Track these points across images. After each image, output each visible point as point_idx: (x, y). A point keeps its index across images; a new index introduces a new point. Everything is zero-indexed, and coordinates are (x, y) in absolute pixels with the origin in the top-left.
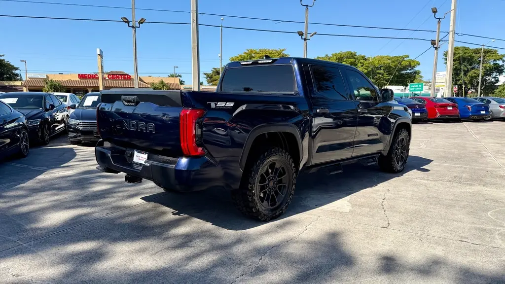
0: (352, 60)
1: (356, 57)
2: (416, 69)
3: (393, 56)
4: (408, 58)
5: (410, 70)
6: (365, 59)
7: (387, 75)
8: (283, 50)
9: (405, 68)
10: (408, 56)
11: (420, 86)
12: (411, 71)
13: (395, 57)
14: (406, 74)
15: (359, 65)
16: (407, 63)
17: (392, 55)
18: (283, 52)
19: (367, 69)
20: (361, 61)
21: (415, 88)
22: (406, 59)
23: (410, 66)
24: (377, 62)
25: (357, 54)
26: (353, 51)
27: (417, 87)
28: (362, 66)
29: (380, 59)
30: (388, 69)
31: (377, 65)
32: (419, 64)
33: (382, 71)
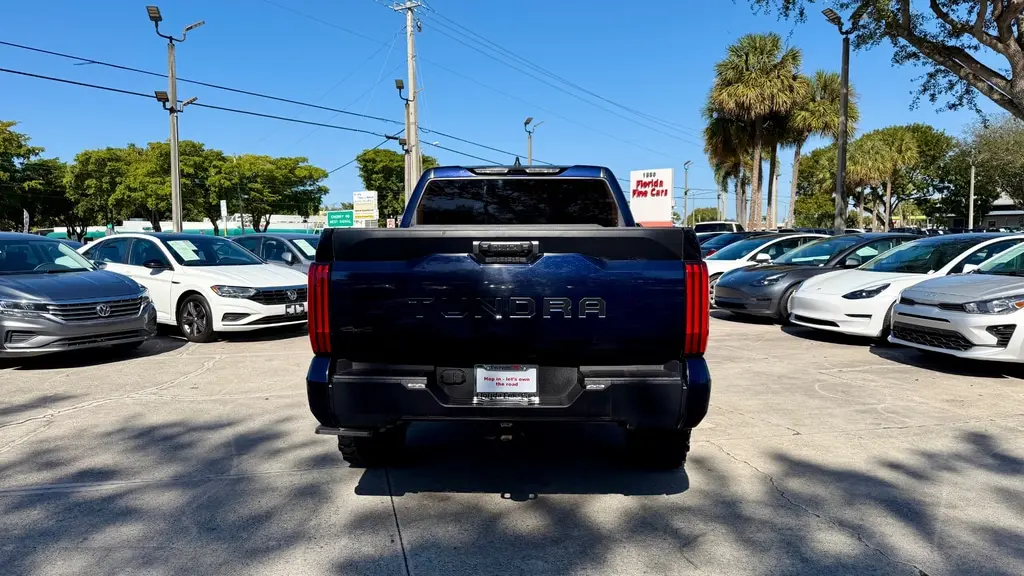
0: (196, 158)
1: (204, 154)
2: (321, 184)
3: (279, 157)
4: (306, 164)
5: (310, 185)
6: (224, 159)
7: (270, 192)
8: (10, 125)
9: (301, 181)
10: (305, 160)
11: (348, 216)
12: (312, 188)
13: (282, 159)
14: (305, 192)
15: (213, 171)
16: (306, 173)
17: (274, 156)
18: (11, 129)
19: (230, 180)
20: (214, 163)
21: (338, 219)
22: (301, 164)
23: (311, 177)
24: (247, 166)
25: (205, 148)
26: (196, 141)
27: (342, 219)
28: (219, 172)
29: (253, 161)
30: (270, 180)
31: (248, 174)
32: (326, 176)
33: (258, 186)
